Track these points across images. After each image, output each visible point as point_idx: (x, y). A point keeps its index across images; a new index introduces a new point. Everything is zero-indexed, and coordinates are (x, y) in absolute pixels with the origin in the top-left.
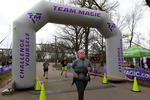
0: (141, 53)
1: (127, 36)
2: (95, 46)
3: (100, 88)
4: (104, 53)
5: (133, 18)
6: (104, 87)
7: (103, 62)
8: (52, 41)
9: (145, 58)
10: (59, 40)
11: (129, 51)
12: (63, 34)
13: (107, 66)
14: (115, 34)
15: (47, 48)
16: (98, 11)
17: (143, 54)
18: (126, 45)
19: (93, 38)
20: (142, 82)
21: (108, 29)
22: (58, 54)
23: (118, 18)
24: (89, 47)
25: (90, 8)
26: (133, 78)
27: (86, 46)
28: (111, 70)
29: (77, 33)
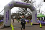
0: (42, 16)
1: (38, 11)
2: (28, 14)
3: (30, 26)
4: (31, 16)
5: (40, 6)
6: (31, 26)
7: (31, 19)
8: (16, 12)
9: (43, 17)
10: (18, 12)
11: (39, 15)
12: (19, 10)
13: (32, 20)
14: (35, 10)
15: (14, 14)
16: (29, 3)
17: (43, 16)
18: (38, 14)
19: (28, 11)
20: (42, 25)
21: (32, 9)
22: (17, 16)
23: (35, 5)
24: (27, 14)
25: (27, 2)
26: (40, 23)
27: (26, 14)
28: (33, 21)
29: (23, 10)
